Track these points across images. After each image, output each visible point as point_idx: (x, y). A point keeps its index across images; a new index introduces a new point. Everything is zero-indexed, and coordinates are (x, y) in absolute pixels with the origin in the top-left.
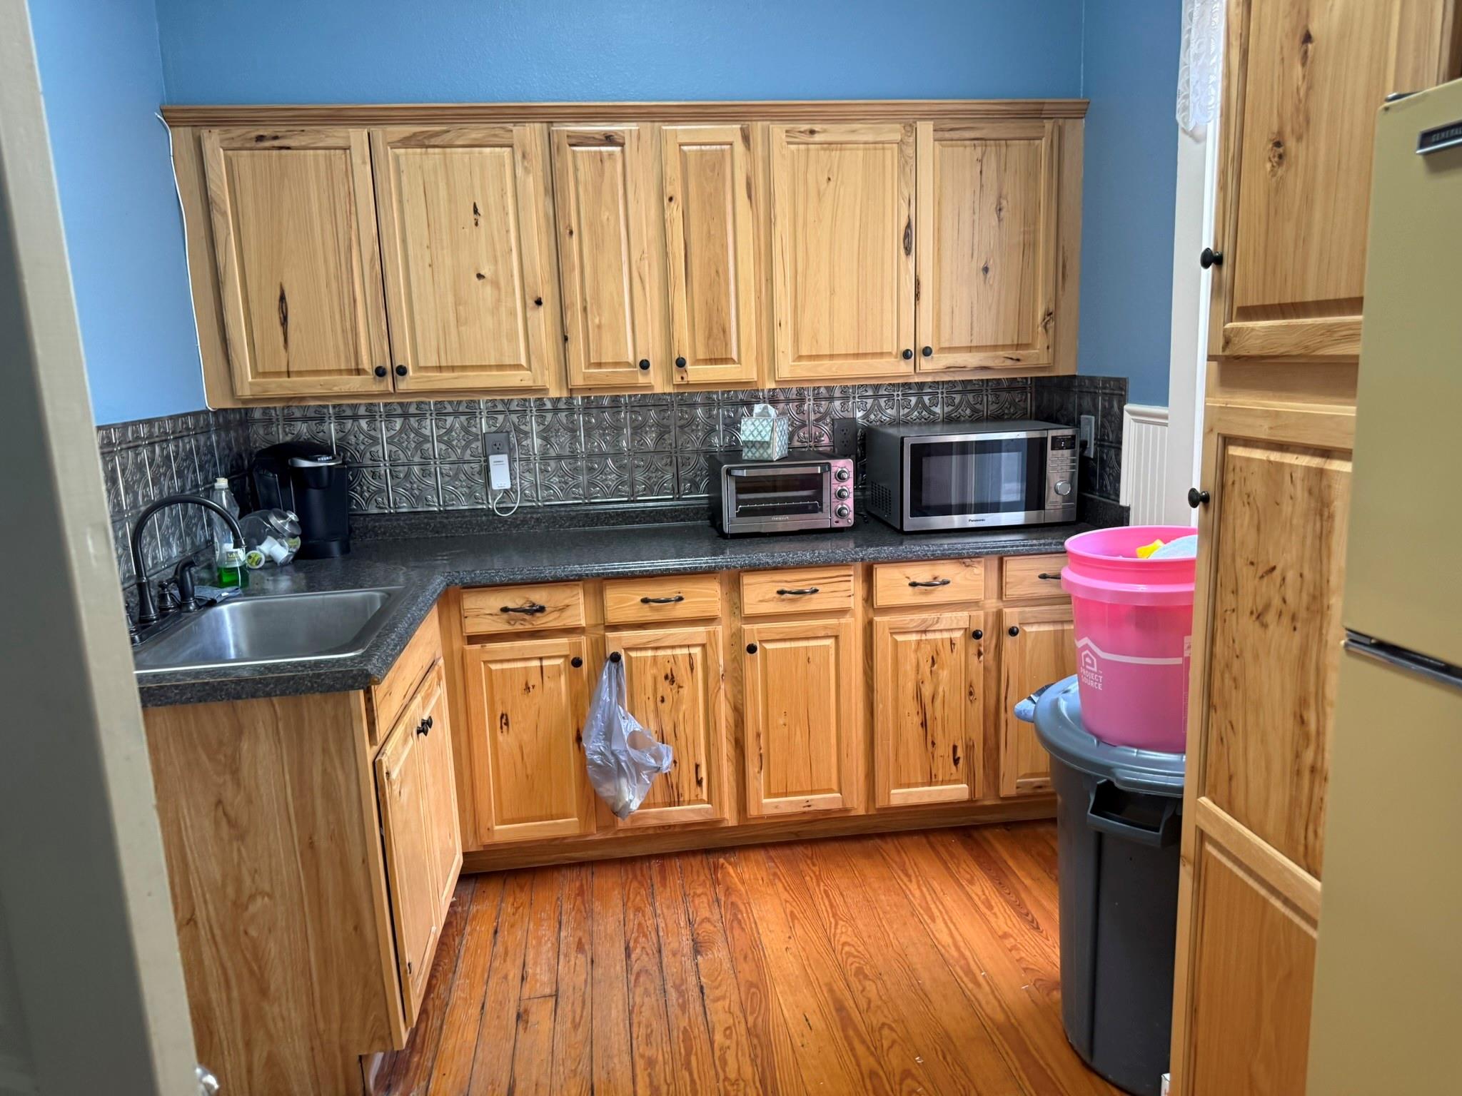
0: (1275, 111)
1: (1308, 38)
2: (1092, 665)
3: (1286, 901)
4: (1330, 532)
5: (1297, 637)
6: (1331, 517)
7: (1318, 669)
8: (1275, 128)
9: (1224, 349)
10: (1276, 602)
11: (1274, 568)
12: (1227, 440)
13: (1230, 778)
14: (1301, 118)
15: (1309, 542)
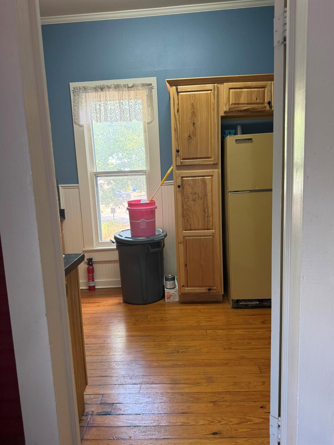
0: (188, 132)
1: (194, 124)
2: (144, 224)
3: (204, 236)
4: (206, 186)
5: (202, 201)
6: (206, 184)
7: (206, 204)
8: (189, 134)
9: (181, 164)
10: (197, 197)
11: (196, 193)
12: (182, 177)
13: (190, 225)
14: (194, 134)
15: (203, 188)
